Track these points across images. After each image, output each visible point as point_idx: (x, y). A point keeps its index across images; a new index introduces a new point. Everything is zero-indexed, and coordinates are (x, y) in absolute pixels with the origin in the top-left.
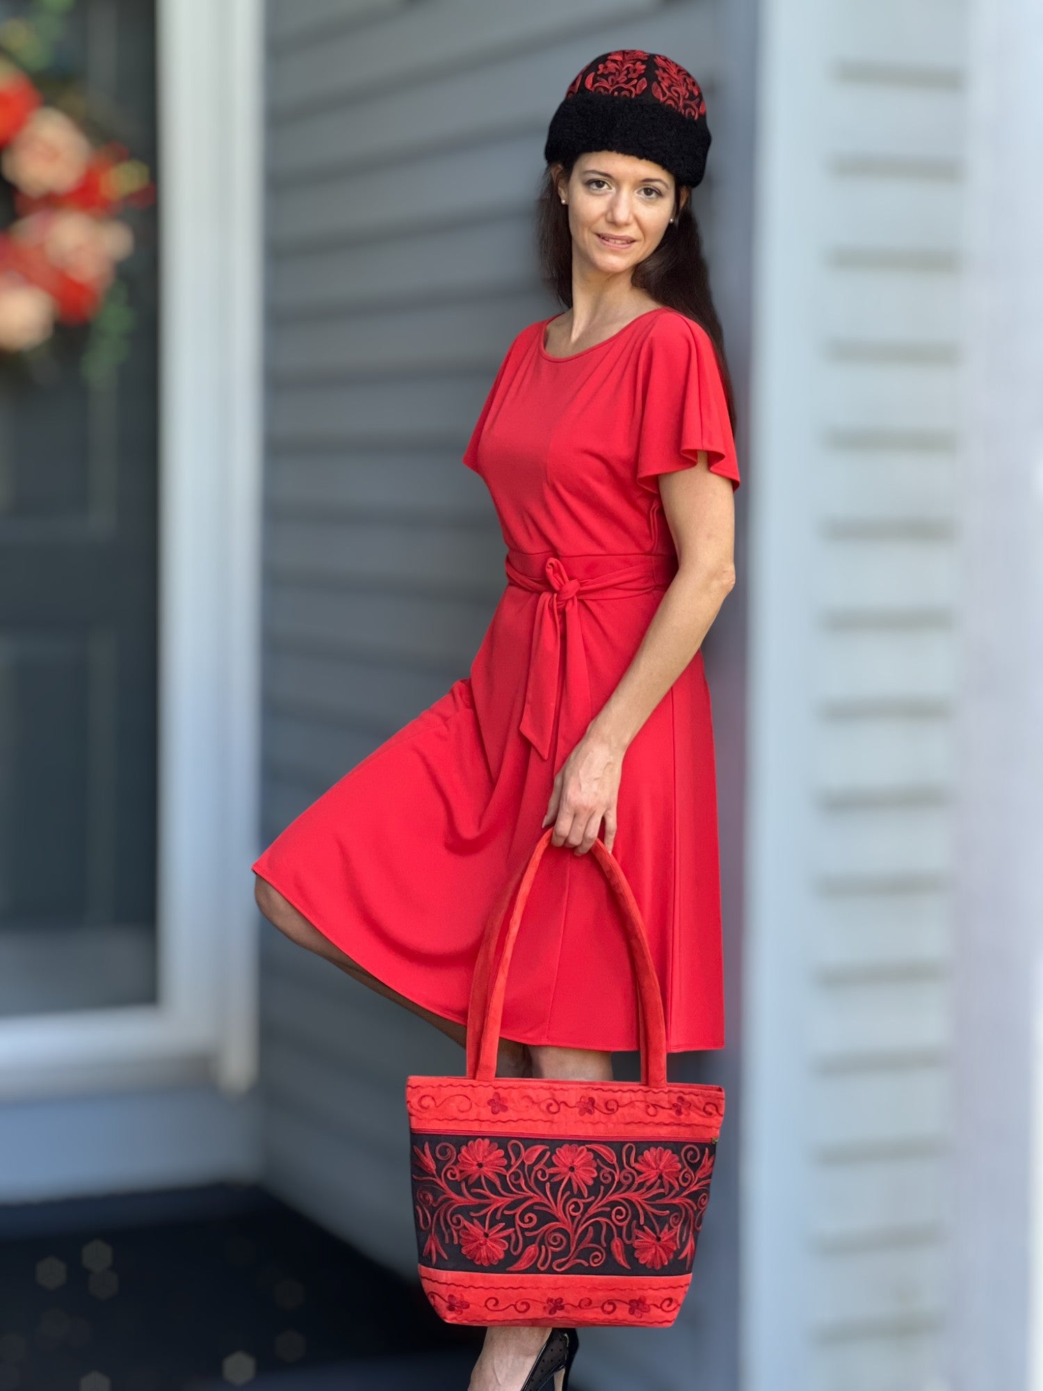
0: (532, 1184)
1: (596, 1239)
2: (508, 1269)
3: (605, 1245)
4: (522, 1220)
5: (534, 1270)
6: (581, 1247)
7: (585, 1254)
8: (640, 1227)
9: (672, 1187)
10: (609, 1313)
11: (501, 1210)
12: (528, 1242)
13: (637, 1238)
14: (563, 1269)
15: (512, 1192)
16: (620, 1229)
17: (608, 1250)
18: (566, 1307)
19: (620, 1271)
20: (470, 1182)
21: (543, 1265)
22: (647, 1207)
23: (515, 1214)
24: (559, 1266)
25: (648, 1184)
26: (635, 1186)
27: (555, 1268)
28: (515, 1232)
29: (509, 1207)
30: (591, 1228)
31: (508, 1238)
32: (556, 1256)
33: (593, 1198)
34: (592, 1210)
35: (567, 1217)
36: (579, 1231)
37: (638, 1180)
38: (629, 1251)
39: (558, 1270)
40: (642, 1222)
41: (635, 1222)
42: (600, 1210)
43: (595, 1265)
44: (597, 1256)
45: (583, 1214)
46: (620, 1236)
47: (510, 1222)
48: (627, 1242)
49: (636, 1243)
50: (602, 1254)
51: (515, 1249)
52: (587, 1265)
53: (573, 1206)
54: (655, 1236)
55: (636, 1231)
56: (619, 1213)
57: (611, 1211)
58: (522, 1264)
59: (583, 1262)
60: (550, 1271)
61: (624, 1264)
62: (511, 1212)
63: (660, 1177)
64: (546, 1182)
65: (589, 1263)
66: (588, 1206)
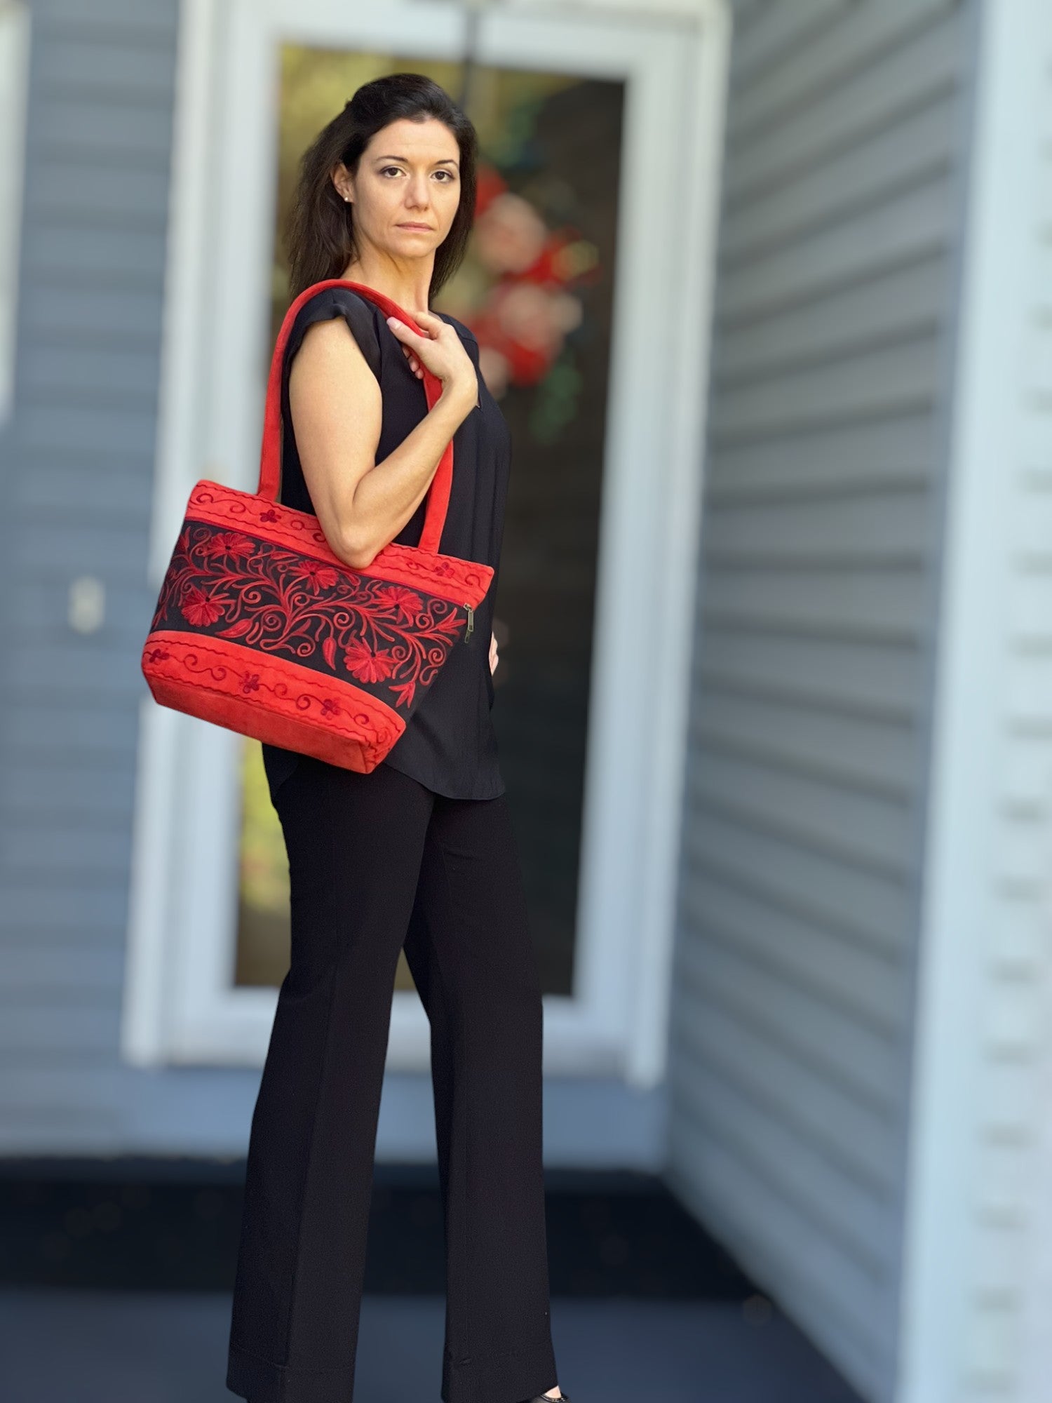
0: (269, 571)
1: (311, 631)
2: (217, 633)
3: (317, 640)
4: (247, 594)
5: (241, 641)
6: (293, 634)
7: (295, 641)
8: (360, 638)
9: (405, 620)
10: (302, 709)
11: (231, 583)
12: (245, 615)
13: (352, 645)
14: (269, 649)
15: (247, 571)
16: (337, 632)
17: (320, 646)
18: (261, 687)
19: (325, 669)
20: (214, 558)
21: (251, 639)
22: (372, 624)
23: (242, 589)
24: (267, 645)
25: (382, 608)
26: (367, 604)
27: (262, 646)
28: (236, 604)
29: (237, 583)
30: (309, 622)
31: (227, 607)
32: (267, 635)
33: (322, 598)
34: (315, 607)
35: (290, 606)
36: (297, 619)
37: (373, 601)
38: (340, 653)
39: (264, 648)
40: (362, 633)
41: (355, 632)
42: (324, 609)
43: (301, 655)
44: (306, 648)
45: (306, 607)
46: (336, 637)
47: (234, 594)
48: (342, 646)
49: (348, 649)
50: (312, 647)
51: (230, 617)
52: (294, 652)
53: (300, 598)
54: (371, 651)
55: (352, 639)
56: (343, 618)
57: (335, 614)
58: (232, 633)
59: (291, 648)
60: (256, 646)
61: (331, 664)
62: (240, 587)
63: (397, 606)
64: (282, 573)
65: (296, 651)
66: (313, 602)
